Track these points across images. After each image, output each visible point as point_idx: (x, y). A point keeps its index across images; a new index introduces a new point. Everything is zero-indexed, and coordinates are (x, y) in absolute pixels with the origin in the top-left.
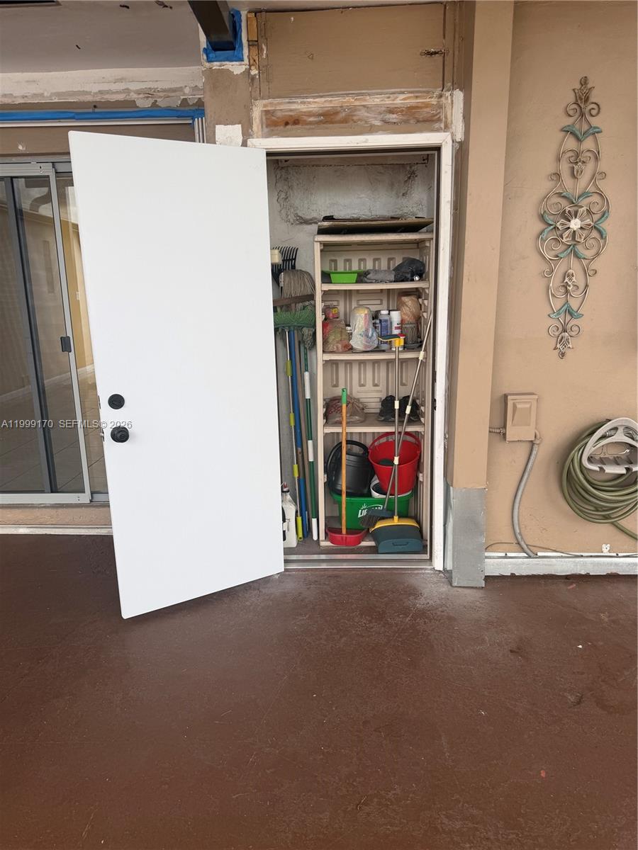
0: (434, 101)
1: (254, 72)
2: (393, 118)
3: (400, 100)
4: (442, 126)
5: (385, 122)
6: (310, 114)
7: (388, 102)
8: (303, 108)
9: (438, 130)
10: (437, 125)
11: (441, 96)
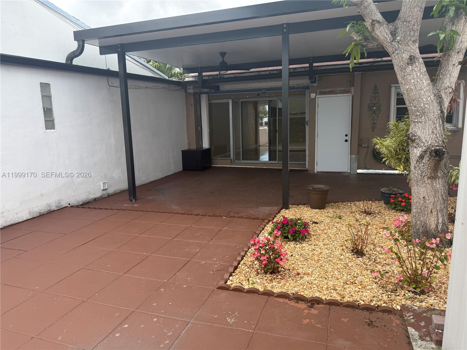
0: (349, 89)
1: (318, 85)
2: (341, 91)
3: (343, 89)
4: (350, 92)
5: (340, 92)
6: (327, 91)
7: (341, 89)
8: (326, 90)
9: (350, 93)
10: (349, 93)
11: (350, 88)
